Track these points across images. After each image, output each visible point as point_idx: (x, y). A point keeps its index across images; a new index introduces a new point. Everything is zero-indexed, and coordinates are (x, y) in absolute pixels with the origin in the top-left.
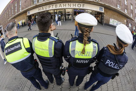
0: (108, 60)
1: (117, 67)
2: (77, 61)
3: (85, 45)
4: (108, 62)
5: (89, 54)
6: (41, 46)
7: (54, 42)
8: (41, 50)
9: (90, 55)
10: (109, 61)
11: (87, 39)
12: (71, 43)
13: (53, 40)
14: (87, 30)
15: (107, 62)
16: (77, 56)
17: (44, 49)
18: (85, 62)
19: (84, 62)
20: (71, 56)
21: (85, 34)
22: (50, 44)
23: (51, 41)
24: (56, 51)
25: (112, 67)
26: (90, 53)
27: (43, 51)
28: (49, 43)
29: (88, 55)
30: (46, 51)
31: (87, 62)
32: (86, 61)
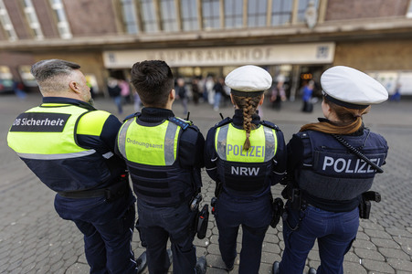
0: (327, 158)
1: (365, 168)
2: (233, 168)
3: (248, 132)
4: (328, 162)
5: (257, 152)
6: (146, 137)
7: (179, 128)
8: (143, 148)
9: (259, 154)
10: (332, 159)
11: (251, 119)
12: (219, 129)
13: (178, 124)
14: (248, 102)
15: (325, 164)
16: (230, 157)
17: (153, 143)
18: (251, 174)
19: (248, 172)
20: (219, 158)
21: (246, 110)
22: (169, 132)
23: (173, 125)
24: (182, 149)
25: (347, 171)
26: (259, 149)
27: (150, 149)
28: (168, 129)
29: (254, 153)
30: (156, 149)
31: (256, 174)
32: (254, 169)
